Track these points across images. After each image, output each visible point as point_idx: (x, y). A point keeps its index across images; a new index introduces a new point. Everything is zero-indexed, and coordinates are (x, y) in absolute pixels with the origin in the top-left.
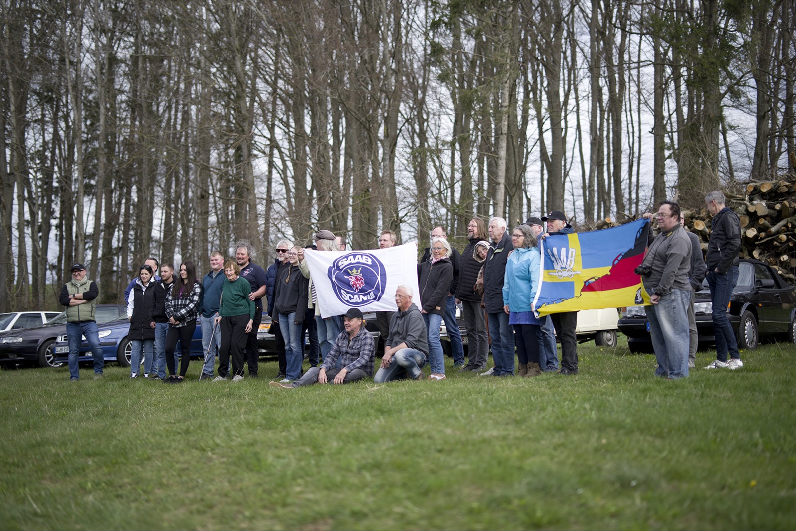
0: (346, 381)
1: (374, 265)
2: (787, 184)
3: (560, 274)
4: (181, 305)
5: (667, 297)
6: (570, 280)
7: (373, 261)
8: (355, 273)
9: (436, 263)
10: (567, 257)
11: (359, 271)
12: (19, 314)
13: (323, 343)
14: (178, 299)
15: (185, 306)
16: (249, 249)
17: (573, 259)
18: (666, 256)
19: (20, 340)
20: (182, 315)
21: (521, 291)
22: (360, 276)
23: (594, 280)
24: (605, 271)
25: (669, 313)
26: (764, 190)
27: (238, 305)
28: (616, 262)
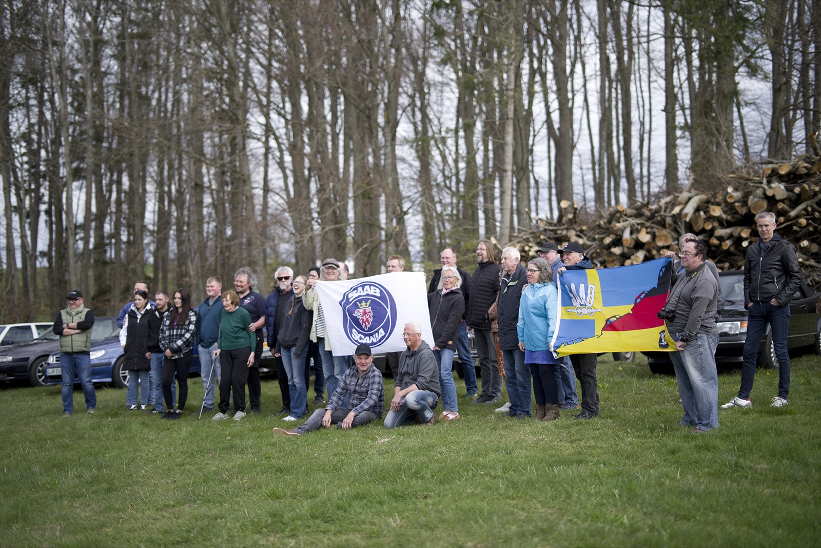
0: (354, 425)
1: (383, 297)
2: (806, 165)
3: (579, 311)
4: (177, 335)
5: (693, 343)
6: (590, 318)
7: (381, 292)
8: (364, 306)
9: (447, 294)
10: (586, 294)
11: (368, 304)
12: (8, 327)
13: (329, 378)
14: (173, 329)
15: (181, 336)
16: (249, 276)
17: (592, 296)
18: (692, 299)
19: (10, 358)
20: (179, 347)
21: (538, 329)
22: (369, 309)
23: (615, 319)
24: (627, 309)
25: (696, 360)
26: (783, 172)
27: (238, 338)
28: (639, 300)
